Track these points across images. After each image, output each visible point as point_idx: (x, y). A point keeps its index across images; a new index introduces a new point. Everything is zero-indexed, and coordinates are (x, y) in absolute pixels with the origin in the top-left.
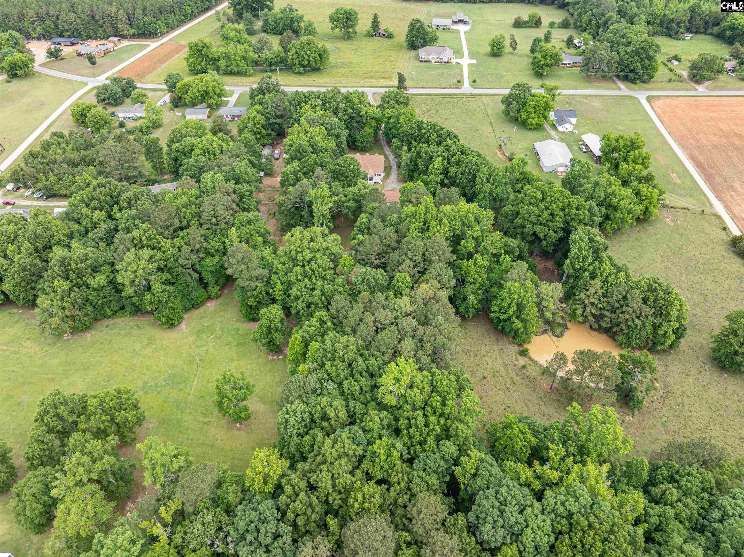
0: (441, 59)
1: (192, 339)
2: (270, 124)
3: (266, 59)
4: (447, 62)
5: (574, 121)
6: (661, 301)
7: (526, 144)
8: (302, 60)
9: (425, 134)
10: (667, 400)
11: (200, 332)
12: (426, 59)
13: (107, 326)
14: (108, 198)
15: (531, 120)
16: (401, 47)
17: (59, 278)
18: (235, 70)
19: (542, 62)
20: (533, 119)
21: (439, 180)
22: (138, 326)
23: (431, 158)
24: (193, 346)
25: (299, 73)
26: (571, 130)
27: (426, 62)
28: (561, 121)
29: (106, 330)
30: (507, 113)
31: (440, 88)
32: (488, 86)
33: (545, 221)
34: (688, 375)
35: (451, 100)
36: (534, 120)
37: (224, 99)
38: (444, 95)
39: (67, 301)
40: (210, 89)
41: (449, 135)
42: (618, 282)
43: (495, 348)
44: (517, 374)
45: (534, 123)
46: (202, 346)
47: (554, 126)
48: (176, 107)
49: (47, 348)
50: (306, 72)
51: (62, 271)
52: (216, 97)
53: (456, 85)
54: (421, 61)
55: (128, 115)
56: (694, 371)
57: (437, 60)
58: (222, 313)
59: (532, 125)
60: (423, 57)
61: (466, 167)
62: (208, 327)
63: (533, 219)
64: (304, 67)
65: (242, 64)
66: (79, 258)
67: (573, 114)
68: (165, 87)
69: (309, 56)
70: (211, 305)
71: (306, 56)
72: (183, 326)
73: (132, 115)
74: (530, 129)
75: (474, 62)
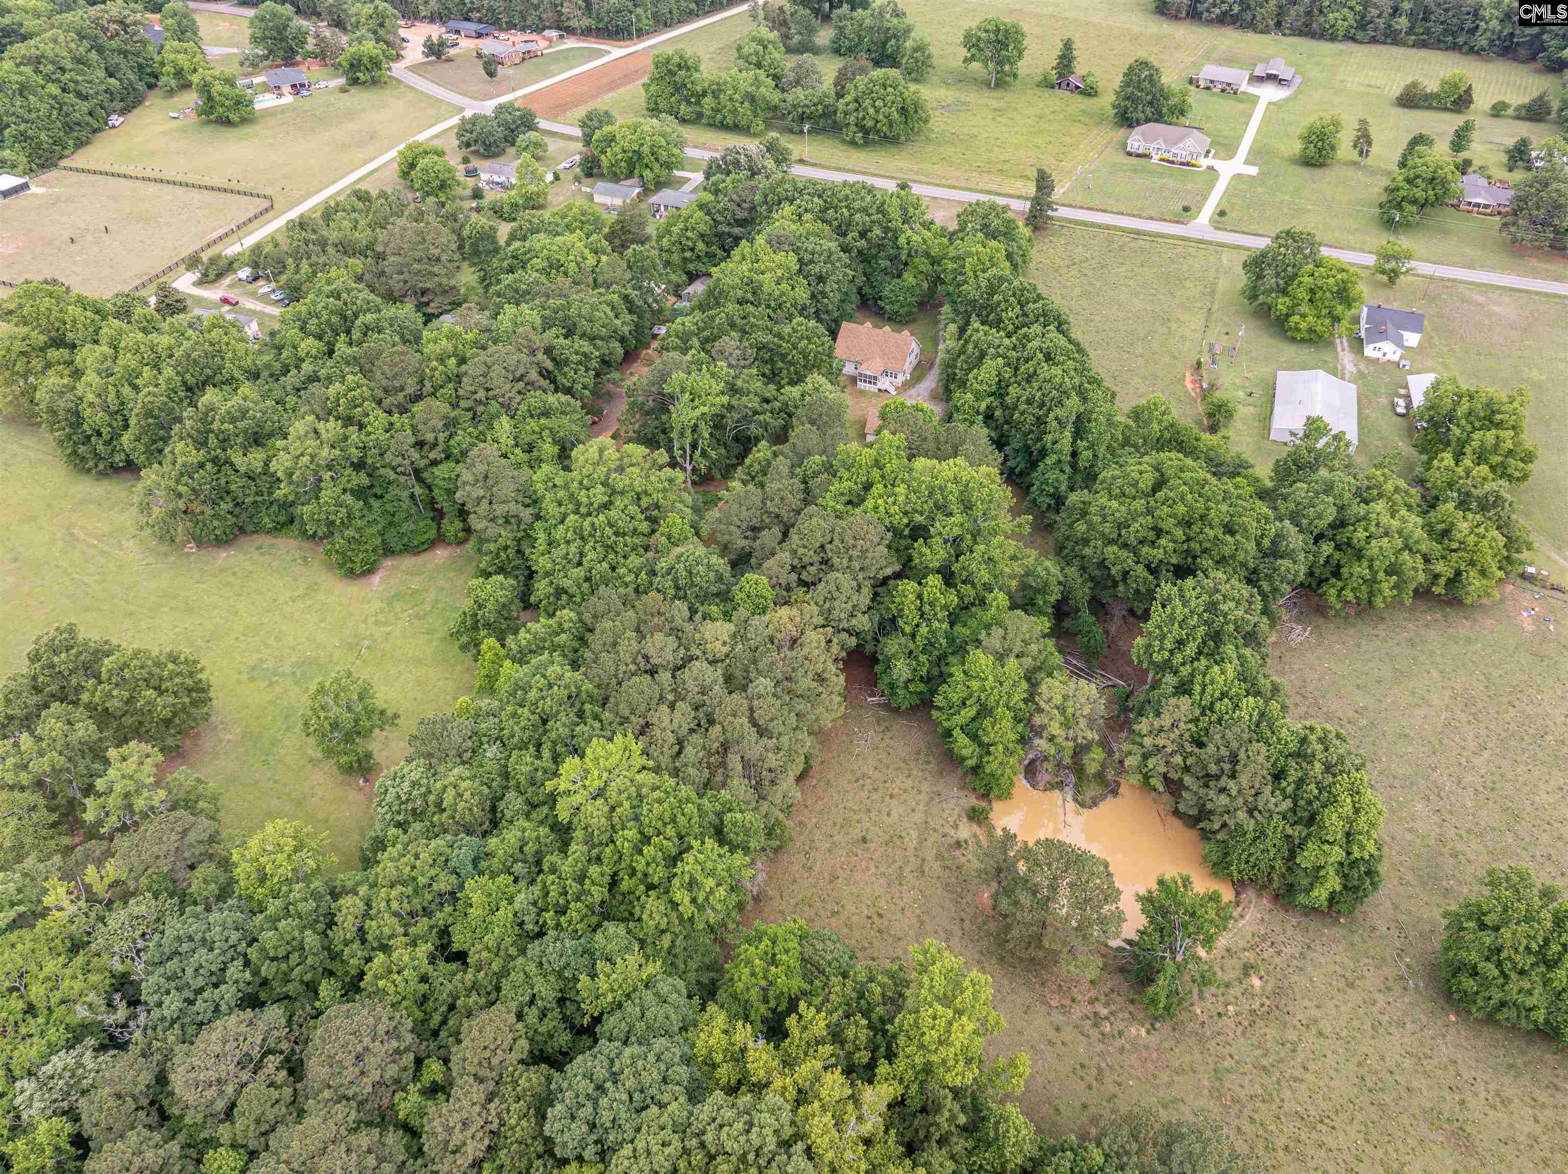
0: (1175, 155)
1: (377, 605)
2: (719, 235)
3: (794, 106)
4: (1187, 164)
5: (1412, 339)
6: (1313, 786)
7: (1263, 371)
8: (864, 118)
9: (999, 303)
10: (1260, 1023)
11: (399, 596)
12: (1141, 151)
13: (258, 548)
14: (335, 319)
15: (1296, 318)
16: (1101, 119)
17: (189, 441)
18: (729, 120)
19: (1402, 193)
20: (1303, 316)
21: (983, 406)
22: (305, 559)
23: (983, 355)
24: (371, 620)
25: (853, 143)
26: (1396, 358)
27: (1139, 156)
28: (1379, 333)
29: (255, 554)
30: (1252, 294)
31: (1140, 217)
32: (1252, 228)
34: (1351, 985)
35: (1147, 245)
36: (1303, 322)
37: (676, 173)
38: (1138, 232)
39: (186, 485)
40: (646, 149)
41: (1045, 315)
42: (1235, 716)
43: (925, 787)
44: (939, 856)
45: (1303, 326)
46: (385, 624)
47: (1358, 344)
48: (589, 175)
49: (151, 560)
50: (867, 143)
51: (198, 431)
52: (656, 166)
53: (1179, 215)
54: (1130, 154)
55: (496, 179)
56: (1372, 980)
57: (1166, 156)
58: (452, 574)
59: (1298, 330)
60: (1136, 144)
61: (1040, 388)
62: (415, 592)
64: (866, 132)
65: (745, 109)
66: (229, 413)
67: (1414, 322)
68: (578, 132)
69: (877, 111)
70: (441, 554)
71: (871, 111)
72: (376, 579)
73: (503, 179)
74: (1293, 339)
75: (1253, 171)
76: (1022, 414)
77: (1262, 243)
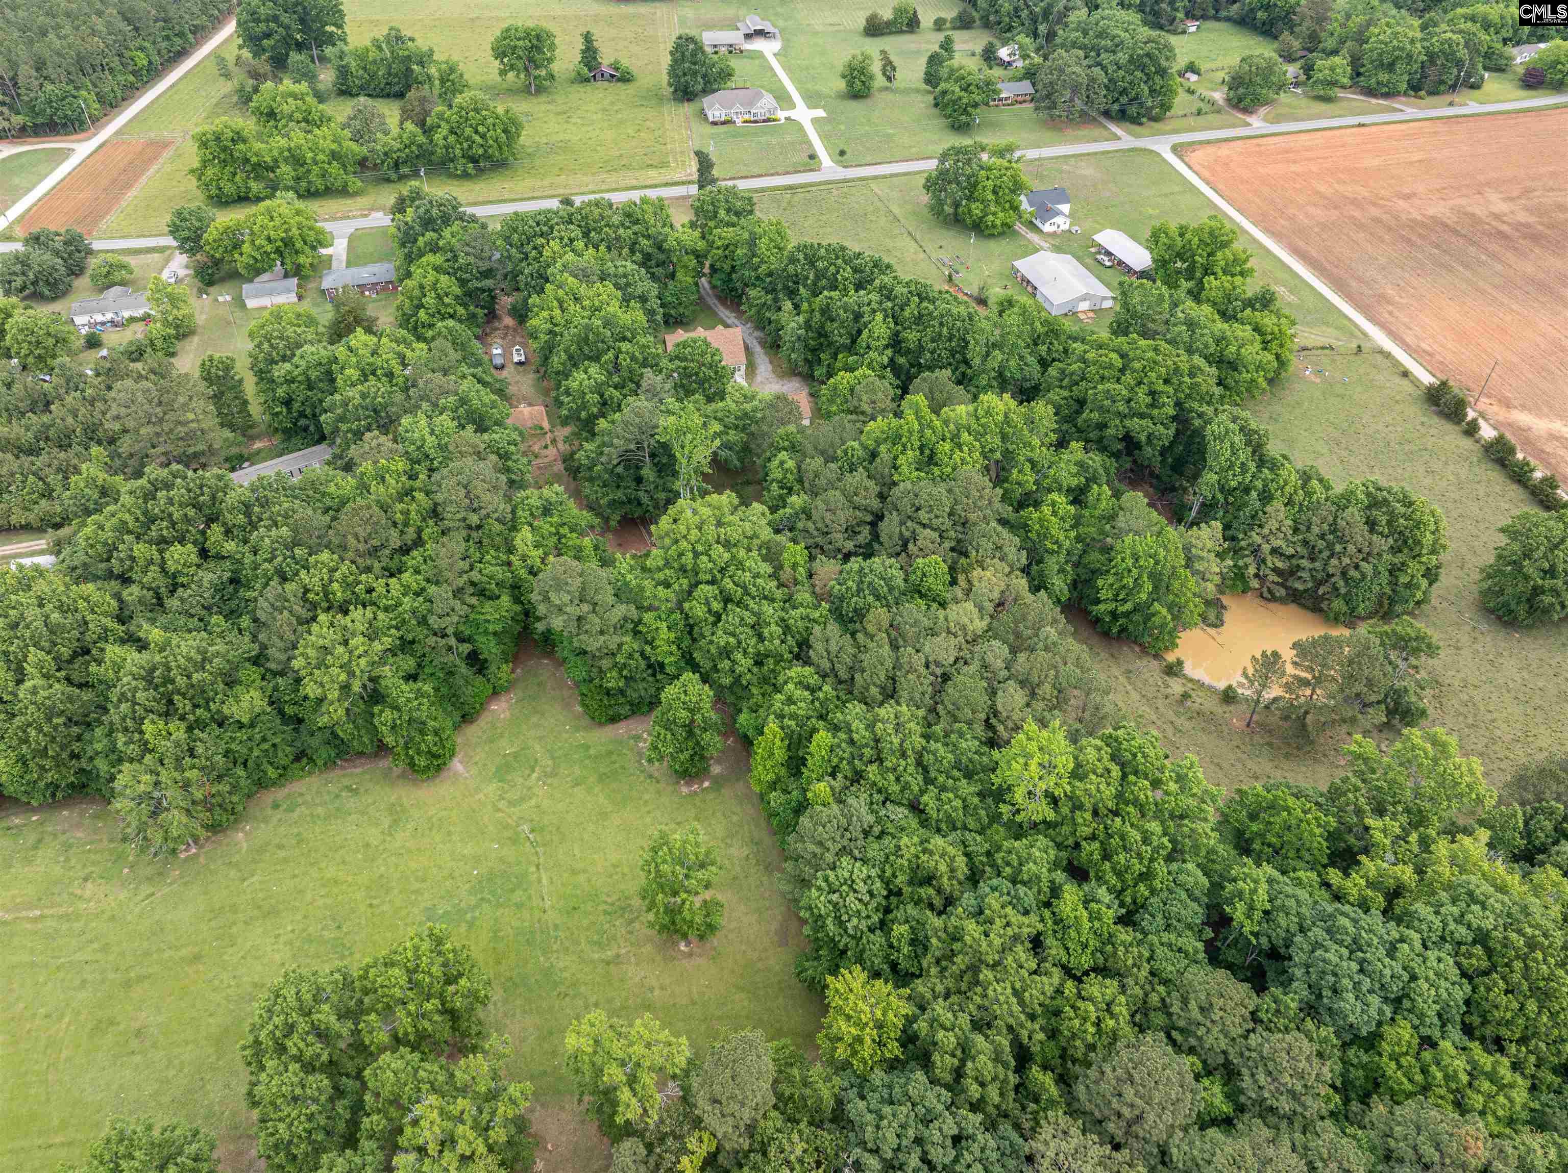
0: (755, 115)
1: (492, 788)
2: (469, 294)
3: (386, 154)
4: (768, 120)
5: (1065, 208)
6: (1402, 521)
7: (996, 266)
8: (470, 147)
9: (827, 269)
10: (1444, 700)
11: (504, 770)
12: (723, 118)
13: (276, 806)
15: (991, 218)
16: (660, 99)
17: (151, 716)
18: (319, 184)
19: (965, 101)
20: (994, 214)
21: (886, 360)
22: (349, 788)
24: (502, 804)
25: (466, 176)
26: (1066, 227)
27: (724, 123)
28: (1047, 213)
29: (278, 815)
30: (937, 210)
31: (778, 174)
32: (869, 159)
33: (1144, 409)
34: (1458, 648)
35: (808, 196)
36: (998, 218)
37: (324, 251)
38: (791, 188)
39: (193, 767)
40: (295, 232)
42: (1314, 500)
43: (1115, 671)
44: (1177, 714)
45: (998, 222)
46: (522, 799)
47: (1031, 226)
48: (210, 283)
49: (146, 889)
50: (480, 171)
51: (155, 700)
52: (307, 249)
53: (805, 165)
54: (715, 123)
55: (99, 318)
56: (1465, 639)
57: (747, 117)
58: (534, 719)
59: (994, 226)
60: (717, 113)
61: (941, 324)
62: (516, 756)
63: (1122, 407)
64: (474, 160)
65: (334, 168)
66: (189, 659)
67: (1062, 195)
68: (170, 241)
69: (483, 136)
70: (500, 709)
71: (477, 138)
72: (456, 765)
73: (109, 316)
74: (992, 236)
75: (820, 113)
76: (932, 352)
77: (932, 164)
